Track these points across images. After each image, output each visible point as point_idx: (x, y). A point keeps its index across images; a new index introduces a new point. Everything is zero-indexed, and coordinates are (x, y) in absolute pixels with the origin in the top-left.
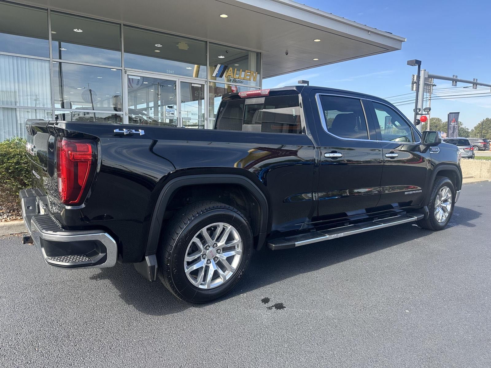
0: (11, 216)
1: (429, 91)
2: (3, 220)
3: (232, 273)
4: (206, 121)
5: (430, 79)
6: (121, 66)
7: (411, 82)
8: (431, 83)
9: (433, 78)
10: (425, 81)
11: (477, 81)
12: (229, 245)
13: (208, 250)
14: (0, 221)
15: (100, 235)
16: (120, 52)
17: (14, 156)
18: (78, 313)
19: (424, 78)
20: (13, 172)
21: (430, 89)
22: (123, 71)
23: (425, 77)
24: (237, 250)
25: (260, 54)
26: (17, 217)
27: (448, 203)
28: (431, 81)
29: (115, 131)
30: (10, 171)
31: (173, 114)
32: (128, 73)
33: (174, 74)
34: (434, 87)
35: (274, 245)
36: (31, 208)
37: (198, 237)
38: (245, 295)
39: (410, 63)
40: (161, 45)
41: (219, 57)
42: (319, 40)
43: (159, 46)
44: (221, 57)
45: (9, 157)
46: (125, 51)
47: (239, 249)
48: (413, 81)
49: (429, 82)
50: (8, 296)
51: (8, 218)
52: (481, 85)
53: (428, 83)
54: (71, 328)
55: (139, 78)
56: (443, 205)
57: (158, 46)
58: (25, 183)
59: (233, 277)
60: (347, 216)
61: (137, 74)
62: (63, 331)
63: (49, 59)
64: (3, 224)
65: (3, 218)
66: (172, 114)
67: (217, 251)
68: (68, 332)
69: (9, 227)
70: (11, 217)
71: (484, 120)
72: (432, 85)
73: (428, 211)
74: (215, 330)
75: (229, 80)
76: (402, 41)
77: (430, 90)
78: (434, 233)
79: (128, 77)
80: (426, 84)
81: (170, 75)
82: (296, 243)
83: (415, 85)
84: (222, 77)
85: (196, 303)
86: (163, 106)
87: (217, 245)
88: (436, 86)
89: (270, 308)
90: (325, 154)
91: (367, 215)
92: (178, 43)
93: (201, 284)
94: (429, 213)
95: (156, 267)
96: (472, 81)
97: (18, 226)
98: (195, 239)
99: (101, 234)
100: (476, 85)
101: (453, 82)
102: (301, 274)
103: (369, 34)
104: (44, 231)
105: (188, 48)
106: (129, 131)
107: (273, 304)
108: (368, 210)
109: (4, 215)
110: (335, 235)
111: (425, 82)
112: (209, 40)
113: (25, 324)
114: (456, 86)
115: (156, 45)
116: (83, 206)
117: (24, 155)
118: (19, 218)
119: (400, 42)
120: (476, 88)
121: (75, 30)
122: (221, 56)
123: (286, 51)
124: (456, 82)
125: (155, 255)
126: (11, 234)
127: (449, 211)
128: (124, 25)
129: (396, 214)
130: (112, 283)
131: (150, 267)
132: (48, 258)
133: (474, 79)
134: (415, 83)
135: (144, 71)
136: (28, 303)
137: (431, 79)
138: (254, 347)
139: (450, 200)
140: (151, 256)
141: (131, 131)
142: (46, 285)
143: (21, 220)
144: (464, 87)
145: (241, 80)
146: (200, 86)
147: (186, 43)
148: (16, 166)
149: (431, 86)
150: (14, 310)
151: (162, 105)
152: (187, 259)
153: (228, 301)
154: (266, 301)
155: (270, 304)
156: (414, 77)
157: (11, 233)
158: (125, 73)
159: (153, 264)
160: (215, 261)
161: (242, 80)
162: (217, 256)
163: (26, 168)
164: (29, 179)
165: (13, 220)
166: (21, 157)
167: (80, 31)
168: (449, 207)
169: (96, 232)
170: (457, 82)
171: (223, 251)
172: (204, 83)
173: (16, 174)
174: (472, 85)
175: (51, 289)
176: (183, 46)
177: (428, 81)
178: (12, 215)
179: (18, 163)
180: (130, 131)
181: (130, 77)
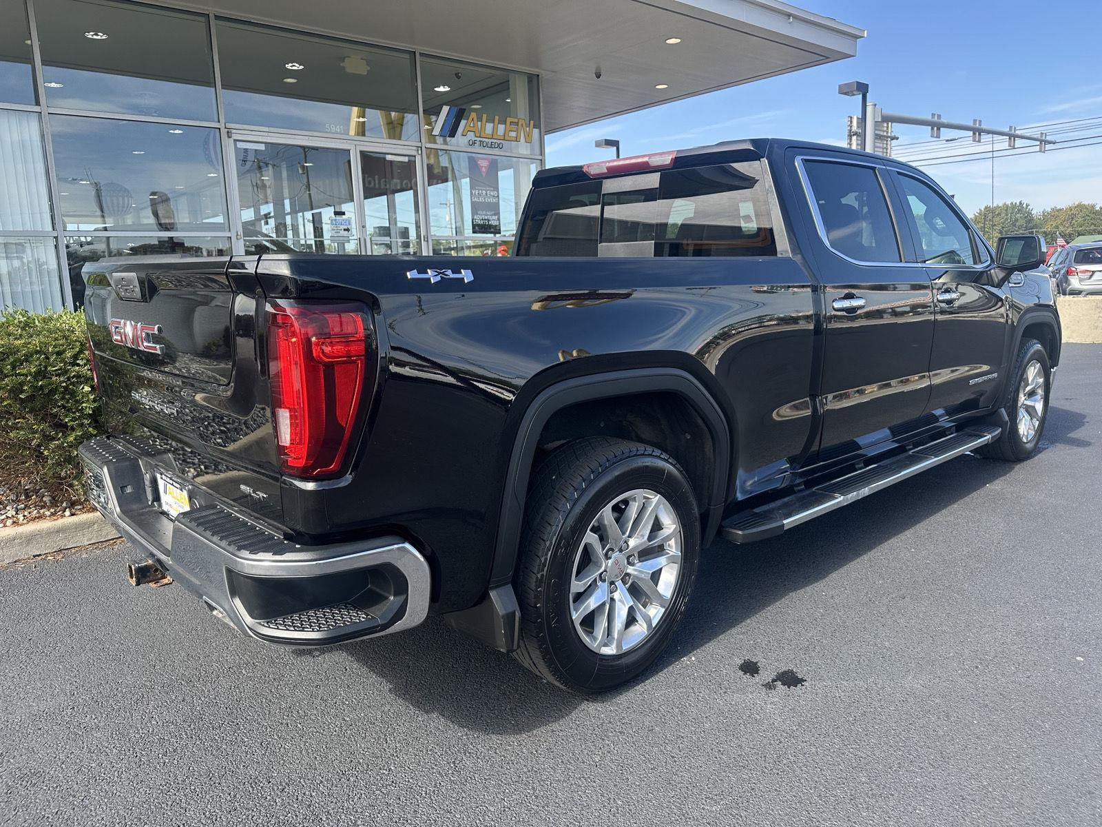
0: (24, 509)
1: (885, 150)
2: (9, 522)
3: (663, 610)
4: (426, 243)
5: (885, 125)
6: (216, 119)
7: (847, 131)
8: (887, 132)
9: (892, 122)
10: (876, 130)
11: (980, 125)
12: (655, 542)
13: (610, 558)
14: (2, 525)
15: (392, 550)
16: (213, 89)
17: (27, 358)
18: (310, 751)
19: (873, 123)
20: (31, 398)
21: (885, 146)
22: (224, 131)
23: (876, 120)
24: (671, 553)
25: (535, 78)
26: (42, 511)
27: (1038, 397)
28: (888, 128)
29: (409, 275)
30: (23, 397)
31: (348, 230)
32: (235, 137)
33: (342, 134)
34: (894, 142)
35: (740, 532)
36: (129, 490)
37: (594, 530)
38: (693, 659)
39: (846, 90)
40: (300, 65)
41: (436, 89)
42: (679, 41)
43: (297, 67)
44: (441, 89)
45: (15, 361)
46: (224, 86)
47: (674, 550)
48: (851, 130)
49: (884, 131)
50: (103, 724)
51: (19, 516)
52: (988, 132)
53: (881, 133)
54: (314, 794)
55: (262, 147)
56: (1029, 403)
57: (294, 68)
58: (65, 426)
59: (665, 620)
60: (860, 448)
61: (257, 137)
62: (296, 806)
63: (37, 109)
64: (10, 531)
65: (8, 517)
66: (345, 230)
67: (628, 558)
68: (310, 806)
69: (30, 539)
70: (26, 513)
71: (980, 210)
72: (888, 137)
73: (1007, 419)
74: (673, 757)
75: (471, 143)
76: (856, 37)
77: (887, 149)
78: (1018, 466)
79: (235, 145)
80: (876, 135)
81: (335, 136)
82: (785, 522)
83: (854, 138)
84: (454, 137)
85: (592, 694)
86: (296, 212)
87: (628, 546)
88: (897, 139)
89: (769, 686)
90: (833, 301)
91: (896, 441)
92: (344, 58)
93: (606, 645)
94: (1009, 423)
95: (518, 614)
96: (971, 124)
97: (51, 533)
98: (590, 538)
99: (396, 546)
100: (980, 135)
101: (932, 129)
102: (793, 594)
103: (790, 23)
104: (245, 553)
105: (368, 71)
106: (439, 273)
107: (774, 675)
108: (895, 431)
109: (8, 508)
110: (855, 493)
111: (877, 132)
112: (419, 49)
113: (185, 795)
114: (939, 138)
115: (289, 66)
116: (349, 478)
117: (53, 353)
118: (48, 513)
119: (854, 39)
120: (979, 141)
121: (90, 35)
122: (442, 87)
123: (596, 70)
124: (939, 129)
125: (510, 585)
126: (34, 556)
127: (1040, 415)
128: (217, 17)
129: (943, 433)
130: (358, 661)
131: (503, 617)
132: (260, 623)
133: (975, 121)
134: (856, 134)
135: (272, 129)
136: (166, 738)
137: (888, 124)
138: (791, 791)
139: (1040, 392)
140: (502, 590)
141: (443, 273)
142: (192, 684)
143: (55, 518)
144: (947, 141)
145: (499, 142)
146: (406, 159)
147: (362, 59)
148: (38, 382)
149: (887, 141)
150: (137, 760)
151: (294, 212)
152: (577, 586)
153: (661, 676)
154: (750, 668)
155: (766, 675)
156: (851, 122)
157: (35, 554)
158: (229, 137)
159: (510, 610)
160: (624, 583)
161: (501, 141)
162: (629, 571)
163: (65, 384)
164: (74, 413)
165: (34, 519)
166: (47, 358)
167: (101, 36)
168: (1039, 407)
169: (381, 544)
170: (941, 129)
171: (640, 557)
172: (414, 153)
173: (38, 404)
174: (971, 133)
175: (209, 691)
176: (356, 65)
177: (880, 129)
178: (26, 507)
179: (41, 374)
180: (441, 273)
181: (240, 145)
